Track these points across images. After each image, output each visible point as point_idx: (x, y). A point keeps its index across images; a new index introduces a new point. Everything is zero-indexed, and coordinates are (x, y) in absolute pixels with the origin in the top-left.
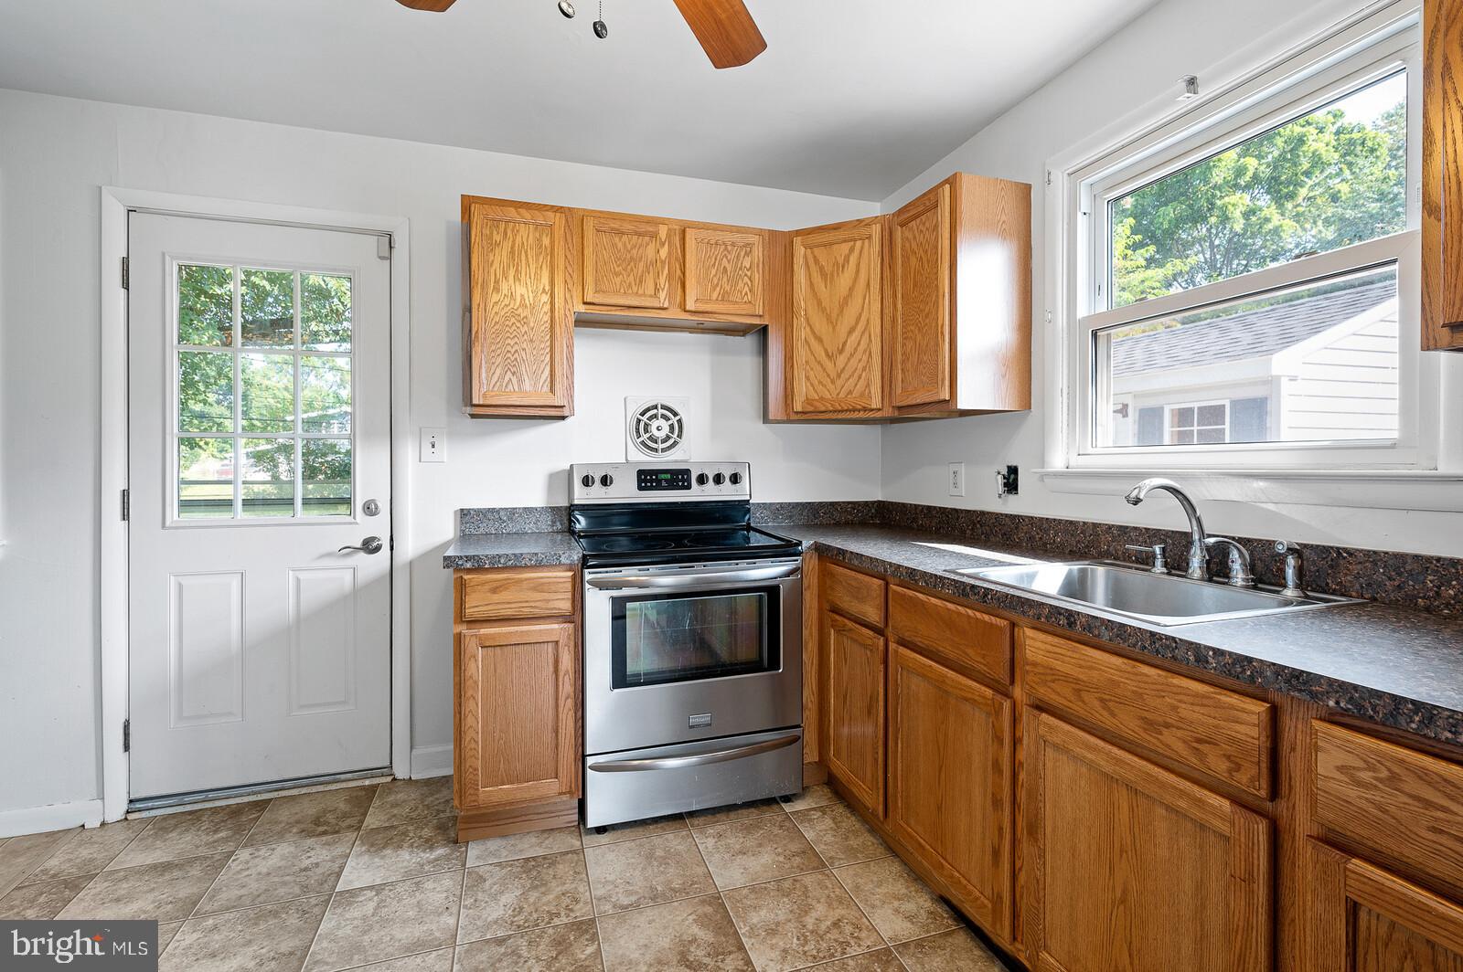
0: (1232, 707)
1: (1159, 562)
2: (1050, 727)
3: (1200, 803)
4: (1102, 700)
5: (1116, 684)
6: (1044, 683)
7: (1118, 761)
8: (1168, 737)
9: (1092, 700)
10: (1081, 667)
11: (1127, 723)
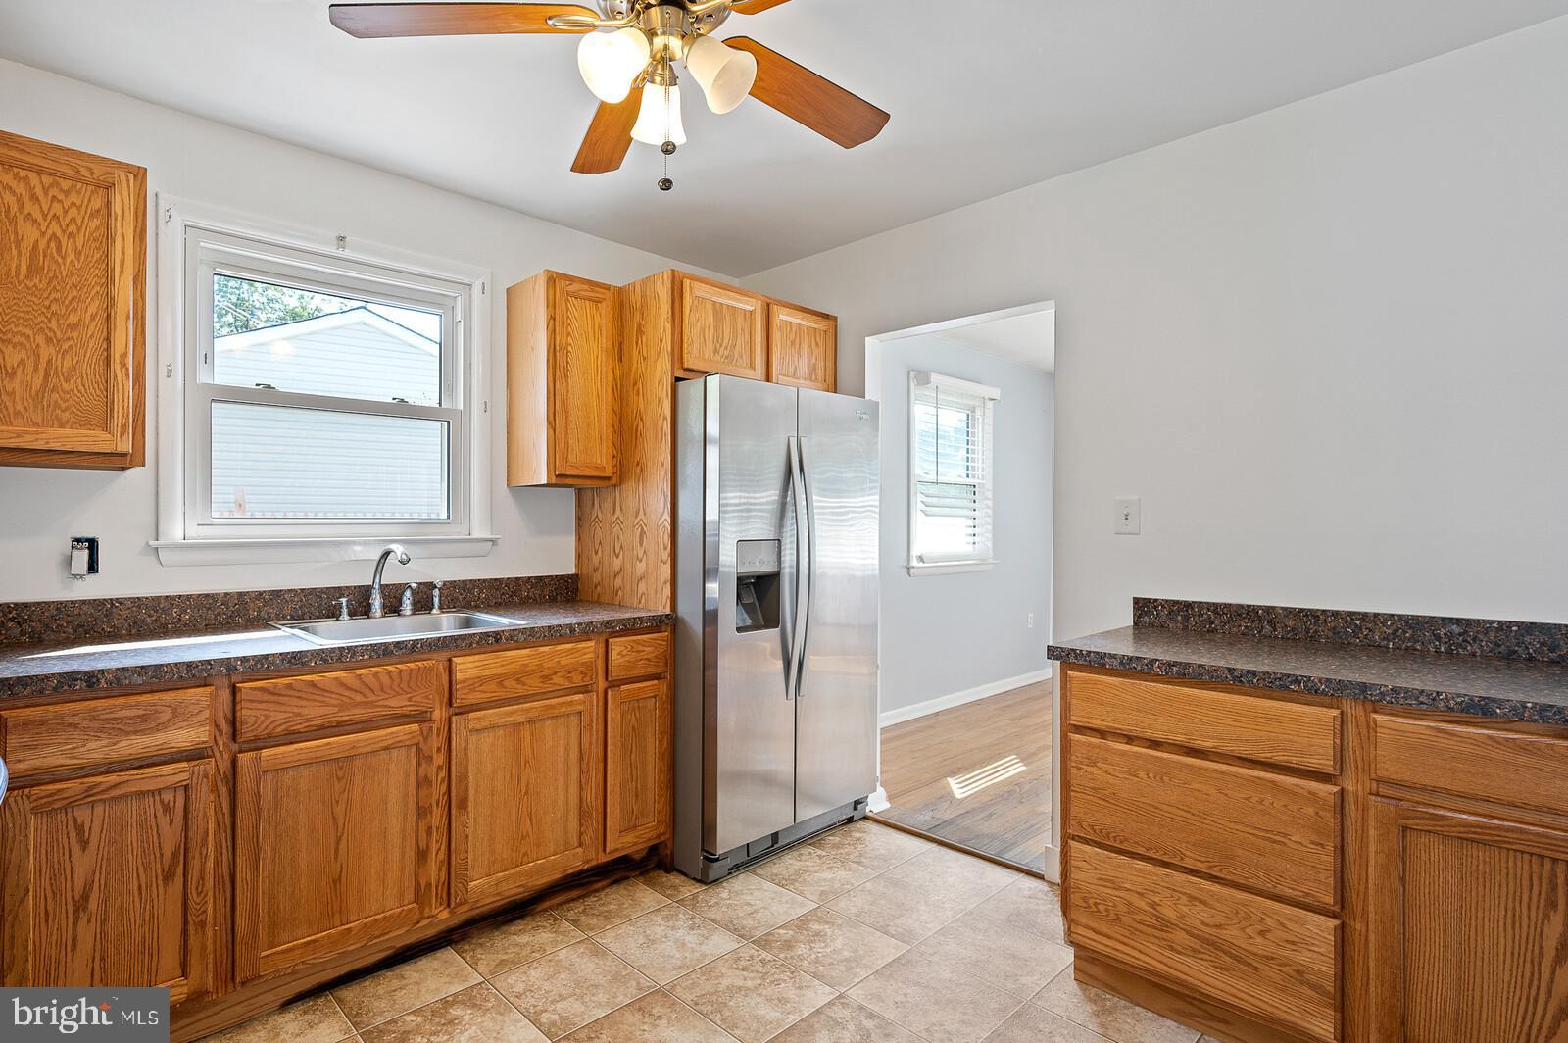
0: (584, 648)
1: (345, 610)
2: (479, 718)
3: (571, 703)
4: (517, 680)
5: (526, 665)
6: (473, 690)
7: (528, 710)
8: (556, 679)
9: (510, 683)
10: (503, 666)
11: (534, 684)
